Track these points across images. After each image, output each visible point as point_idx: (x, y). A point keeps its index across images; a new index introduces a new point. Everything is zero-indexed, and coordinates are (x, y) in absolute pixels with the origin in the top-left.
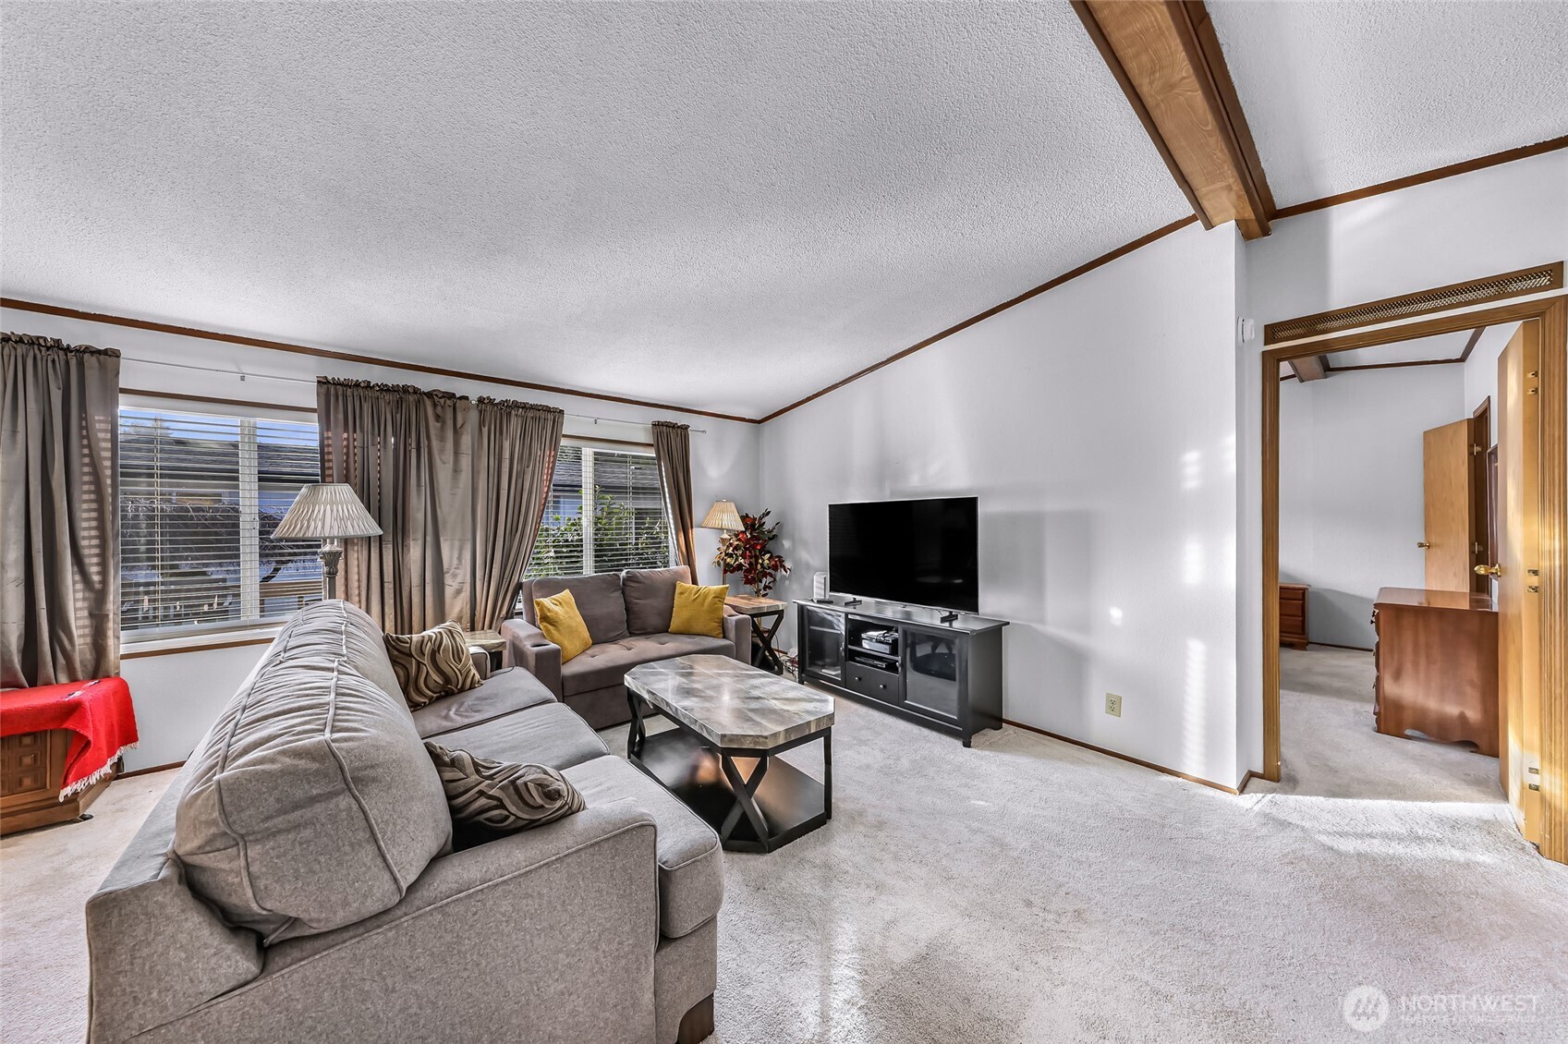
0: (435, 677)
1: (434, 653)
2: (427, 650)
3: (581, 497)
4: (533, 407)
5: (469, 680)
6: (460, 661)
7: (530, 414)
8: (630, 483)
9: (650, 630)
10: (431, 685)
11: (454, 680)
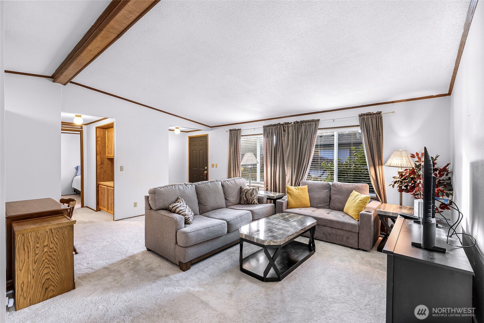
0: (245, 198)
1: (246, 193)
2: (245, 192)
3: (334, 149)
4: (309, 121)
5: (253, 202)
6: (252, 196)
7: (308, 124)
8: (352, 141)
9: (336, 208)
10: (244, 199)
11: (249, 200)
